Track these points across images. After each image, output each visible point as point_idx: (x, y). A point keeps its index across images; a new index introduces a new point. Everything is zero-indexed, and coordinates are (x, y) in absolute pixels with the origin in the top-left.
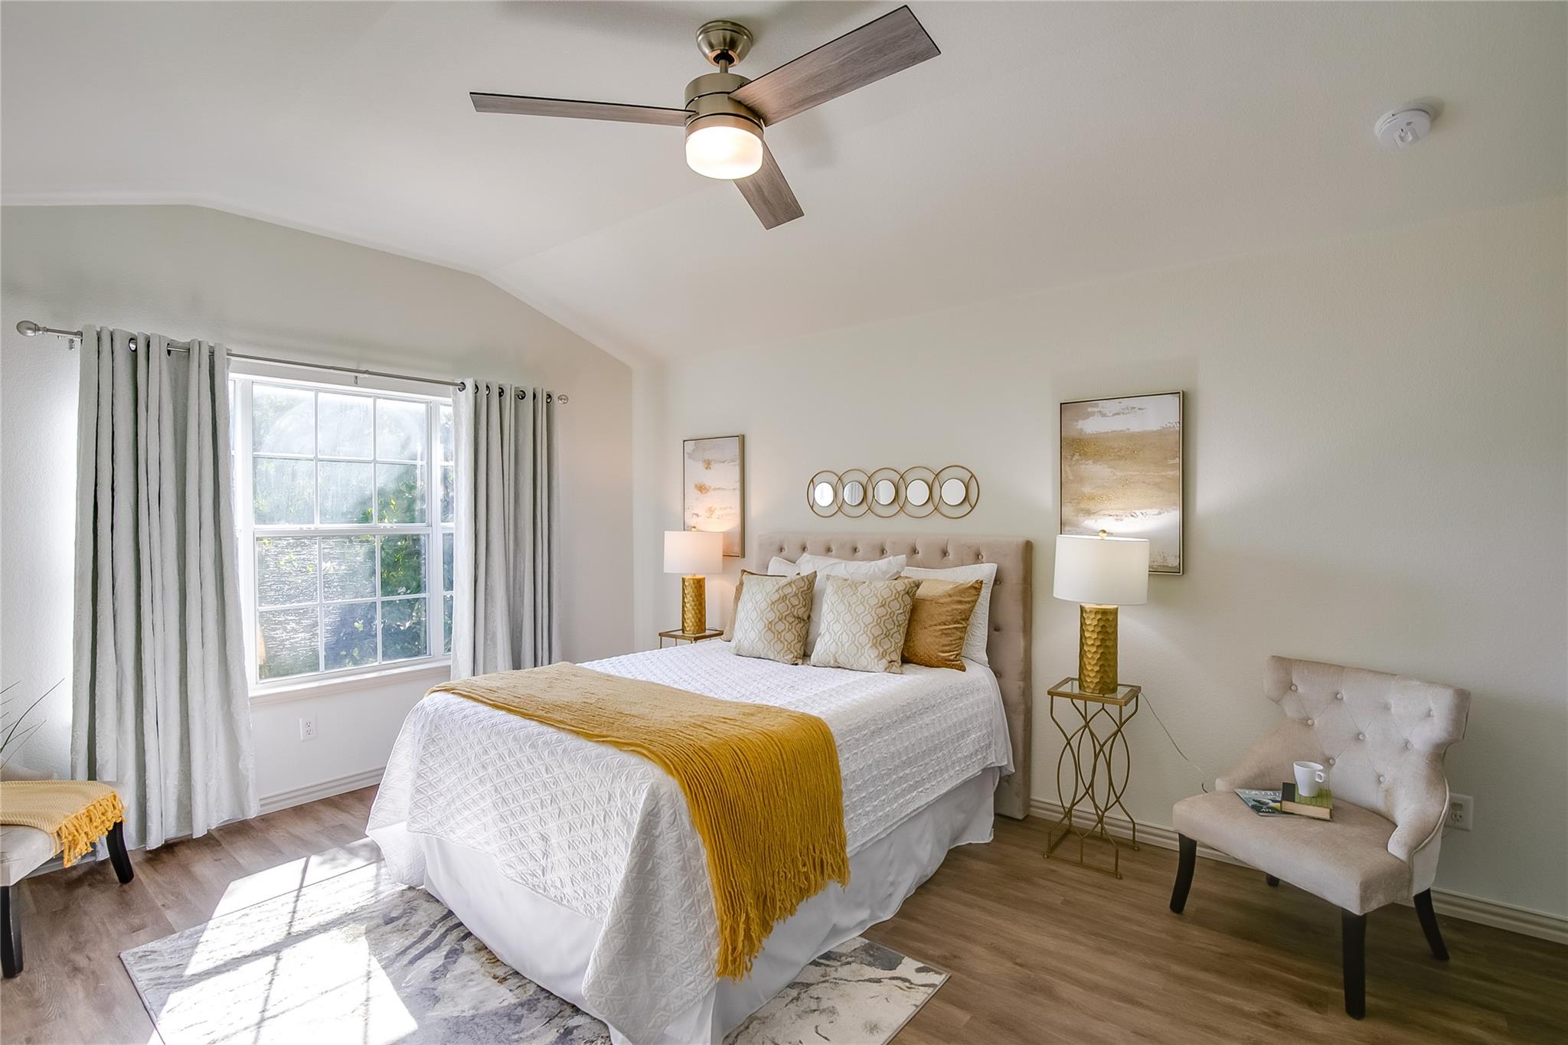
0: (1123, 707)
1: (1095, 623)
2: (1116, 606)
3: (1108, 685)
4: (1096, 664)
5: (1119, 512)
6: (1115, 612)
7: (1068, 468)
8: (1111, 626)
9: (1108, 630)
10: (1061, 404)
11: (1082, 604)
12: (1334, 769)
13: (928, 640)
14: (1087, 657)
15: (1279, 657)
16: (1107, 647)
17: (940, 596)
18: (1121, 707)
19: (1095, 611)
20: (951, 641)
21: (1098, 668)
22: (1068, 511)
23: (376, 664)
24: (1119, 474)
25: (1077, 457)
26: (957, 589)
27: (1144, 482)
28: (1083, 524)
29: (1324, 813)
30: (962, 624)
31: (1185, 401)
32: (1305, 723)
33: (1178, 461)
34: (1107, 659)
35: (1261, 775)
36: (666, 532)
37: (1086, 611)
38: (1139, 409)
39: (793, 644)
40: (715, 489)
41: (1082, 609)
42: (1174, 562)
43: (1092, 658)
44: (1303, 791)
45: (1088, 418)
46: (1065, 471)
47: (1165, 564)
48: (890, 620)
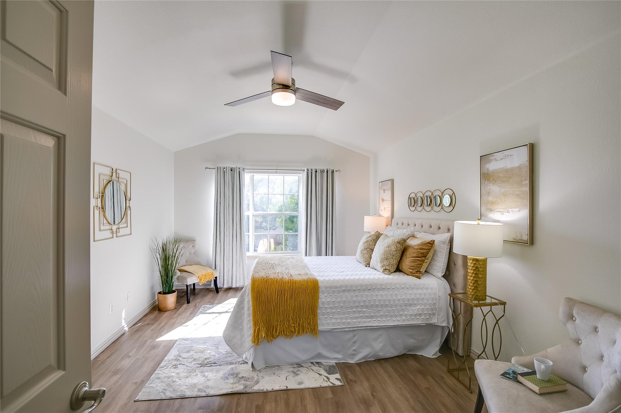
1: (472, 265)
3: (479, 297)
4: (472, 286)
5: (502, 210)
6: (485, 261)
8: (482, 268)
9: (481, 270)
10: (481, 157)
13: (407, 263)
14: (469, 282)
15: (569, 298)
16: (480, 278)
17: (415, 246)
19: (472, 259)
20: (415, 265)
21: (473, 288)
22: (484, 209)
23: (283, 252)
24: (503, 190)
25: (487, 182)
26: (422, 243)
27: (513, 194)
28: (489, 216)
30: (421, 258)
31: (532, 149)
32: (578, 342)
33: (527, 182)
34: (479, 284)
36: (365, 216)
37: (467, 258)
38: (511, 155)
39: (367, 259)
40: (386, 200)
42: (526, 237)
43: (471, 282)
45: (490, 162)
46: (482, 189)
47: (521, 238)
48: (389, 253)
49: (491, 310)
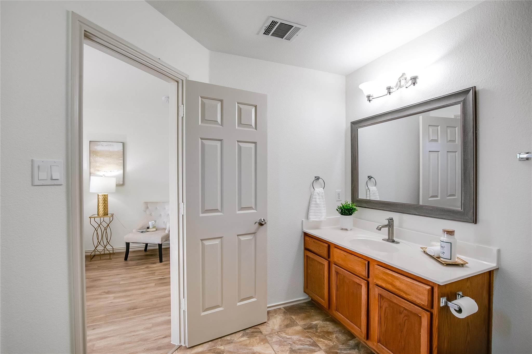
0: (111, 218)
1: (102, 198)
2: (107, 194)
3: (106, 214)
4: (103, 208)
6: (107, 196)
7: (92, 159)
8: (106, 198)
9: (106, 199)
10: (90, 141)
11: (98, 194)
12: (156, 222)
14: (100, 207)
15: (146, 202)
16: (105, 204)
18: (110, 218)
19: (102, 195)
21: (103, 209)
22: (92, 170)
24: (107, 161)
25: (95, 156)
27: (114, 163)
28: (97, 174)
29: (155, 230)
31: (124, 144)
32: (151, 215)
33: (122, 158)
34: (105, 207)
35: (142, 227)
37: (99, 195)
38: (113, 145)
41: (98, 195)
42: (122, 183)
44: (151, 227)
45: (98, 146)
46: (91, 159)
47: (120, 183)
49: (104, 221)
